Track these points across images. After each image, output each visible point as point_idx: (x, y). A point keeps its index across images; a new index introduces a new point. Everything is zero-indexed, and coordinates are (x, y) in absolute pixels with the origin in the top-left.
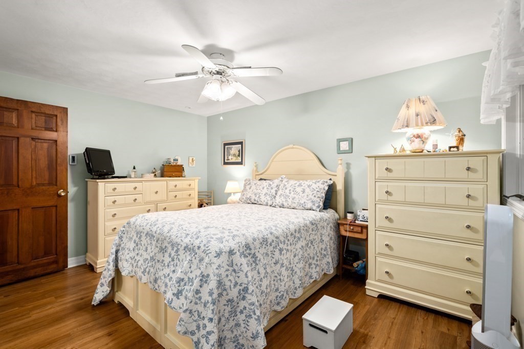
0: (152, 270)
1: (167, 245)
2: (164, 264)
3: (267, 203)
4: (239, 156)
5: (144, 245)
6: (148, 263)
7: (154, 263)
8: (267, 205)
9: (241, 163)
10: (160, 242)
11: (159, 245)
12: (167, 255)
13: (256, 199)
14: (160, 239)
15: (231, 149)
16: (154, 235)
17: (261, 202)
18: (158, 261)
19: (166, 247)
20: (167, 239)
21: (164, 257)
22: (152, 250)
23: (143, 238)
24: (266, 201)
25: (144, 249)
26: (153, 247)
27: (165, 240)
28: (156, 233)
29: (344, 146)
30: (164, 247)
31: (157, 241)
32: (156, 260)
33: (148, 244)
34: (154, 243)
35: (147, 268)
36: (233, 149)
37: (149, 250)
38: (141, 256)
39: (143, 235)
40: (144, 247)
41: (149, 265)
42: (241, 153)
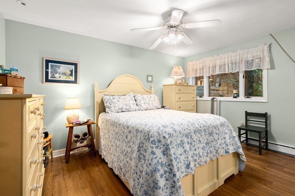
0: (211, 149)
1: (212, 129)
2: (216, 140)
3: (136, 109)
4: (71, 75)
5: (197, 140)
6: (206, 148)
7: (210, 145)
8: (136, 111)
9: (75, 82)
10: (207, 131)
11: (207, 133)
12: (215, 135)
13: (127, 108)
14: (206, 129)
15: (59, 67)
16: (201, 129)
17: (131, 109)
18: (212, 141)
19: (212, 131)
20: (210, 126)
21: (213, 137)
22: (204, 138)
23: (194, 136)
24: (135, 108)
25: (198, 142)
26: (204, 137)
27: (209, 127)
28: (201, 127)
29: (150, 79)
30: (211, 132)
31: (205, 131)
32: (210, 142)
33: (199, 138)
34: (203, 134)
35: (207, 151)
36: (61, 68)
37: (202, 140)
38: (198, 148)
39: (193, 134)
40: (197, 141)
41: (207, 148)
42: (75, 73)
